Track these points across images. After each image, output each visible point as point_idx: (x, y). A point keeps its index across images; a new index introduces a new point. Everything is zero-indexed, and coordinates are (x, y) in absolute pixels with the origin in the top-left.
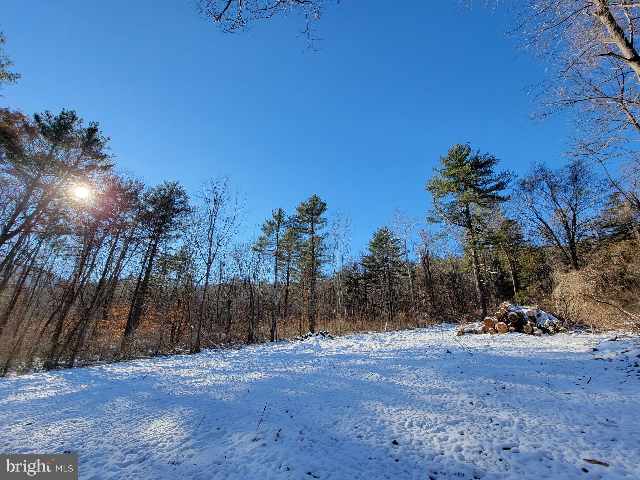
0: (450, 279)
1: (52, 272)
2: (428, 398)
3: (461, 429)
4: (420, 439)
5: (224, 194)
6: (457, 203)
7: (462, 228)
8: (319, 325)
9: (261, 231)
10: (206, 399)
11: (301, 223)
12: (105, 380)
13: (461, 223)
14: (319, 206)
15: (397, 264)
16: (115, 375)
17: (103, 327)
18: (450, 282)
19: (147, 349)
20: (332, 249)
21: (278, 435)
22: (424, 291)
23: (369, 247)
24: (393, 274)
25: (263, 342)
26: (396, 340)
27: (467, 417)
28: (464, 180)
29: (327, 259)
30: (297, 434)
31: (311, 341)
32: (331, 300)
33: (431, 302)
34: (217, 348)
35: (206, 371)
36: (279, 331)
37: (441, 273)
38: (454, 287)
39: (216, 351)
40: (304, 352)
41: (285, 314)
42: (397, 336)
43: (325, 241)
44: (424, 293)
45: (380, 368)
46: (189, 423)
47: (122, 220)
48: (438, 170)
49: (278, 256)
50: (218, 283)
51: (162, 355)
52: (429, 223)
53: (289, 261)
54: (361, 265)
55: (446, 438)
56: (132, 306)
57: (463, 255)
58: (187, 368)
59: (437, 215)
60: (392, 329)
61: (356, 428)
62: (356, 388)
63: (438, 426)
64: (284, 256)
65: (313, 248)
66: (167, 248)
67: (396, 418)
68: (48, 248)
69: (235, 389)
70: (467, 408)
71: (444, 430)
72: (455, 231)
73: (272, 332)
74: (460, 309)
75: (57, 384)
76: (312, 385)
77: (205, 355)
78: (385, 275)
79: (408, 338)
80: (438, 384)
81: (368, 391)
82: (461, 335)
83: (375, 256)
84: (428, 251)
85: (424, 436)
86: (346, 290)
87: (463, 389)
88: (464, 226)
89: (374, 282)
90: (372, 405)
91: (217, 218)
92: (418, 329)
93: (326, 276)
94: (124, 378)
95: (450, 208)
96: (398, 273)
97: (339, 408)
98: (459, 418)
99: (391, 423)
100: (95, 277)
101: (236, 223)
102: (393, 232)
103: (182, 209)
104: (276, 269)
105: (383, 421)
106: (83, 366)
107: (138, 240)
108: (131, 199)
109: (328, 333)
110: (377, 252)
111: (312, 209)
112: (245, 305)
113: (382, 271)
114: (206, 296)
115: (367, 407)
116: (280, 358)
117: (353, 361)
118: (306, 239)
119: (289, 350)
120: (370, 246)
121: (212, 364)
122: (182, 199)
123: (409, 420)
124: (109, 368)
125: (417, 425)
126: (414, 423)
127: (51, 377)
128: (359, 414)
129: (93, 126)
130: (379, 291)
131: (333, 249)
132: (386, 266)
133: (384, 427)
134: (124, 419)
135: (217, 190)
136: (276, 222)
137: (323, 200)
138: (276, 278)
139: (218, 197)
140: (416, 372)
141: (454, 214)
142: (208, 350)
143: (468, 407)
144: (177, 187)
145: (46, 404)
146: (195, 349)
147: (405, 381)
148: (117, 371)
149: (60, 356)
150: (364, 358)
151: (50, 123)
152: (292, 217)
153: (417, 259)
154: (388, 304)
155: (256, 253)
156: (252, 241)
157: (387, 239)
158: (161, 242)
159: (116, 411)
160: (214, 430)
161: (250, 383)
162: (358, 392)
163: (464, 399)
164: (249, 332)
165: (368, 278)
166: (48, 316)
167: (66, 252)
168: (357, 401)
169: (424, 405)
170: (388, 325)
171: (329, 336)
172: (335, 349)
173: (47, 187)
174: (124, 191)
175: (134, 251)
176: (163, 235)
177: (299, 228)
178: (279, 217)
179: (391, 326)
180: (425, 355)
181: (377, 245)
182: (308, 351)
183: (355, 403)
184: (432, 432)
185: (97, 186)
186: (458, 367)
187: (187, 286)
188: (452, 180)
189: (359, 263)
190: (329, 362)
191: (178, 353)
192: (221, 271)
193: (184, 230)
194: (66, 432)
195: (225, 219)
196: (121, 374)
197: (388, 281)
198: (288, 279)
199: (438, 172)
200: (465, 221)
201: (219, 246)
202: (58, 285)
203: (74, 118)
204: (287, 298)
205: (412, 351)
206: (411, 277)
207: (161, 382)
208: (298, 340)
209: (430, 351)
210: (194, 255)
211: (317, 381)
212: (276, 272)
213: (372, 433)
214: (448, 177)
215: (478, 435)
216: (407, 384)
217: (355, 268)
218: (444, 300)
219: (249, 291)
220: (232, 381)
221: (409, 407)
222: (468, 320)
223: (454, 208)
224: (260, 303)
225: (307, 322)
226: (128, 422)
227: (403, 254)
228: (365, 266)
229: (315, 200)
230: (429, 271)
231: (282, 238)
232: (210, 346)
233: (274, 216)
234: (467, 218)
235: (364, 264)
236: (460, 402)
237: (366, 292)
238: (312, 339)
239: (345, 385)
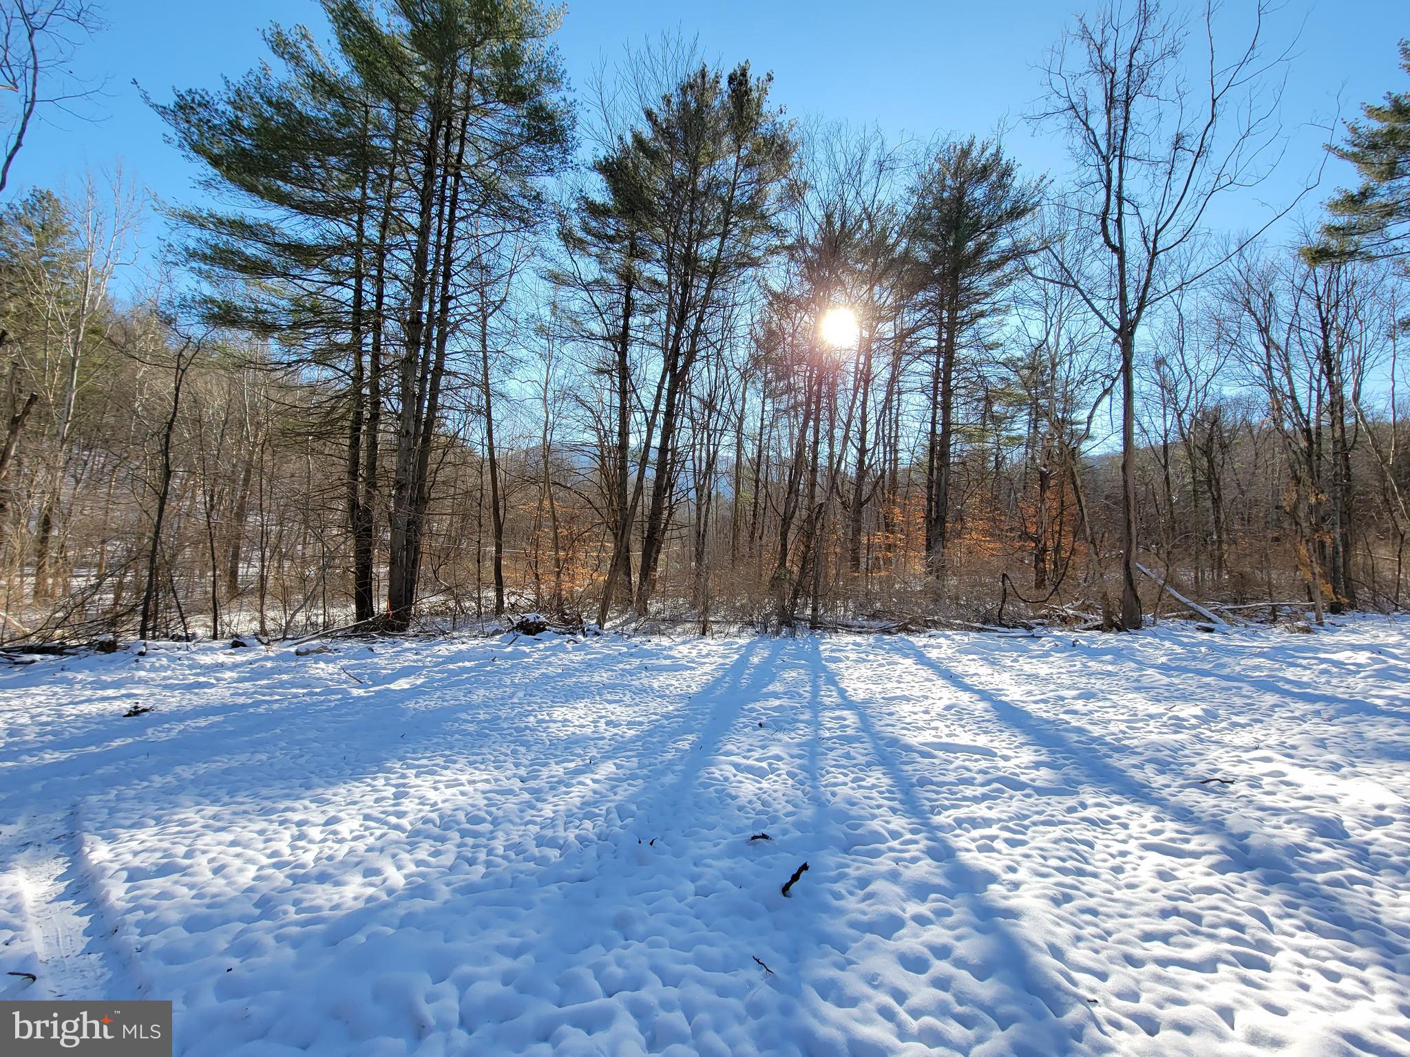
34: (1210, 620)
39: (1209, 629)
51: (1015, 624)
56: (930, 500)
122: (993, 181)
135: (1109, 50)
146: (1123, 617)
191: (1064, 621)
232: (1181, 612)
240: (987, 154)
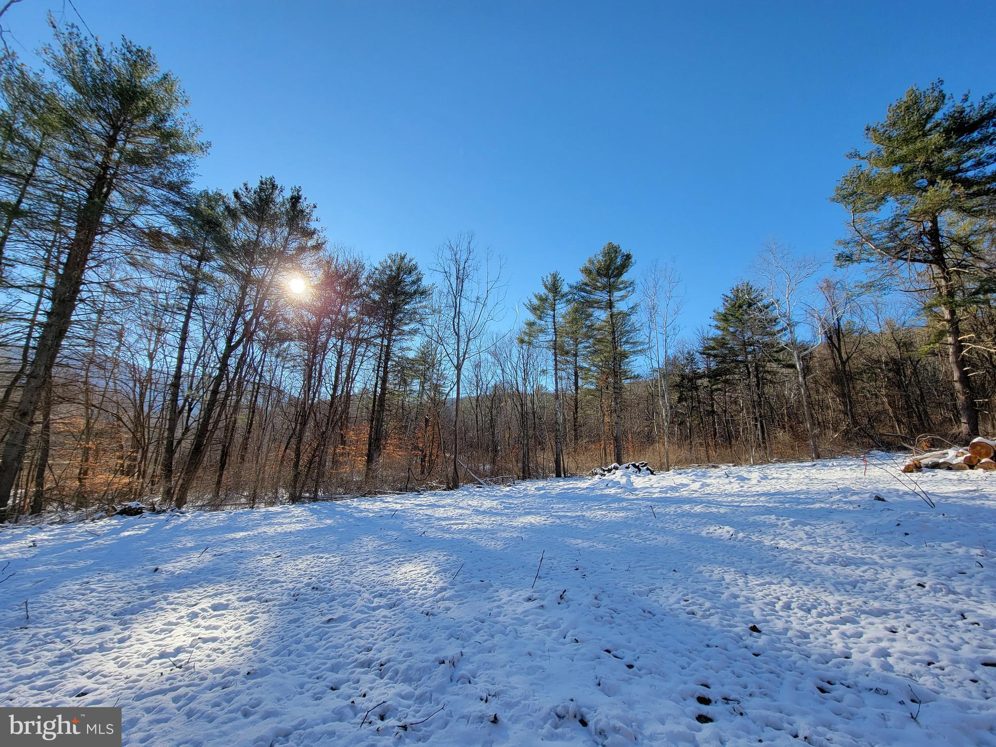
0: (890, 370)
1: (282, 388)
2: (827, 570)
3: (891, 623)
4: (805, 630)
5: (469, 262)
6: (908, 217)
7: (921, 267)
8: (631, 453)
9: (528, 311)
10: (466, 544)
11: (590, 293)
12: (351, 516)
13: (917, 257)
14: (619, 261)
15: (773, 347)
16: (361, 511)
17: (342, 454)
18: (890, 374)
19: (394, 482)
20: (646, 331)
21: (561, 597)
22: (830, 395)
23: (716, 323)
24: (764, 367)
25: (545, 477)
26: (770, 477)
27: (908, 606)
28: (928, 165)
29: (639, 348)
30: (591, 599)
31: (618, 475)
32: (650, 414)
33: (846, 414)
35: (468, 512)
36: (567, 462)
37: (869, 358)
38: (899, 385)
40: (607, 491)
41: (576, 436)
42: (773, 471)
43: (633, 318)
44: (830, 398)
45: (735, 520)
46: (445, 571)
47: (345, 316)
48: (862, 156)
49: (557, 348)
50: (475, 394)
51: (412, 490)
52: (840, 266)
53: (576, 355)
54: (701, 353)
55: (859, 635)
56: (371, 428)
57: (924, 320)
58: (443, 506)
59: (860, 248)
60: (764, 461)
61: (686, 601)
62: (689, 545)
63: (843, 615)
64: (567, 348)
65: (613, 332)
66: (402, 349)
67: (760, 594)
68: (273, 359)
69: (504, 535)
70: (910, 592)
71: (853, 621)
72: (901, 275)
73: (557, 462)
74: (915, 425)
75: (303, 518)
76: (616, 536)
77: (465, 492)
78: (748, 369)
79: (794, 476)
80: (852, 549)
81: (712, 551)
82: (912, 471)
83: (728, 338)
84: (838, 320)
85: (813, 627)
86: (676, 396)
87: (905, 560)
88: (925, 261)
89: (726, 382)
90: (716, 572)
91: (463, 299)
92: (819, 462)
93: (638, 375)
94: (371, 515)
95: (892, 228)
96: (774, 365)
97: (659, 571)
98: (888, 605)
99: (748, 600)
100: (325, 393)
101: (490, 303)
102: (762, 290)
103: (415, 292)
104: (556, 369)
105: (736, 597)
106: (327, 500)
107: (368, 342)
108: (352, 287)
109: (646, 465)
110: (731, 330)
111: (608, 268)
112: (515, 425)
113: (741, 362)
114: (460, 414)
115: (708, 574)
116: (570, 498)
117: (687, 507)
118: (601, 318)
119: (584, 489)
120: (717, 320)
121: (474, 503)
122: (414, 277)
123: (784, 599)
124: (355, 503)
125: (800, 608)
126: (793, 605)
127: (297, 510)
128: (692, 582)
129: (295, 193)
130: (738, 397)
131: (648, 330)
132: (750, 353)
133: (737, 605)
134: (372, 560)
135: (458, 257)
136: (551, 296)
137: (625, 250)
138: (556, 383)
140: (807, 528)
141: (901, 240)
142: (468, 486)
143: (913, 590)
144: (406, 260)
145: (293, 538)
146: (453, 484)
147: (782, 542)
148: (363, 507)
149: (303, 487)
150: (709, 503)
151: (251, 199)
152: (575, 284)
153: (815, 336)
154: (756, 419)
155: (525, 347)
156: (516, 329)
157: (750, 305)
158: (395, 340)
159: (362, 550)
160: (476, 582)
161: (524, 528)
162: (692, 551)
163: (904, 577)
164: (524, 462)
165: (715, 376)
166: (285, 440)
167: (292, 363)
168: (690, 564)
169: (818, 580)
170: (757, 454)
171: (648, 469)
172: (658, 490)
173: (260, 282)
174: (342, 277)
175: (364, 356)
176: (395, 331)
177: (587, 301)
178: (554, 288)
179: (763, 456)
180: (827, 503)
181: (730, 318)
182: (613, 491)
183: (686, 567)
184: (829, 622)
185: (311, 274)
186: (898, 525)
187: (433, 400)
188: (896, 170)
189: (697, 351)
190: (646, 507)
191: (432, 488)
192: (477, 376)
193: (420, 321)
194: (312, 567)
195: (474, 299)
196: (368, 510)
197: (755, 379)
198: (576, 383)
199: (863, 158)
200: (929, 252)
201: (469, 340)
202: (290, 404)
203: (274, 187)
204: (577, 412)
205: (802, 496)
206: (803, 369)
207: (412, 521)
208: (596, 474)
209: (838, 497)
210: (438, 356)
211: (624, 532)
212: (556, 374)
213: (712, 611)
214: (886, 165)
215: (927, 636)
216: (786, 546)
217: (691, 359)
218: (874, 409)
219: (518, 404)
220: (501, 525)
221: (787, 581)
222: (933, 446)
223: (901, 227)
224: (537, 420)
225: (611, 448)
226: (375, 563)
227: (785, 329)
228: (709, 355)
229: (612, 251)
230: (841, 357)
231: (561, 320)
232: (472, 481)
233: (546, 287)
234: (933, 245)
235: (706, 352)
236: (894, 581)
237: (713, 399)
238: (619, 473)
239: (672, 540)
240: (411, 263)
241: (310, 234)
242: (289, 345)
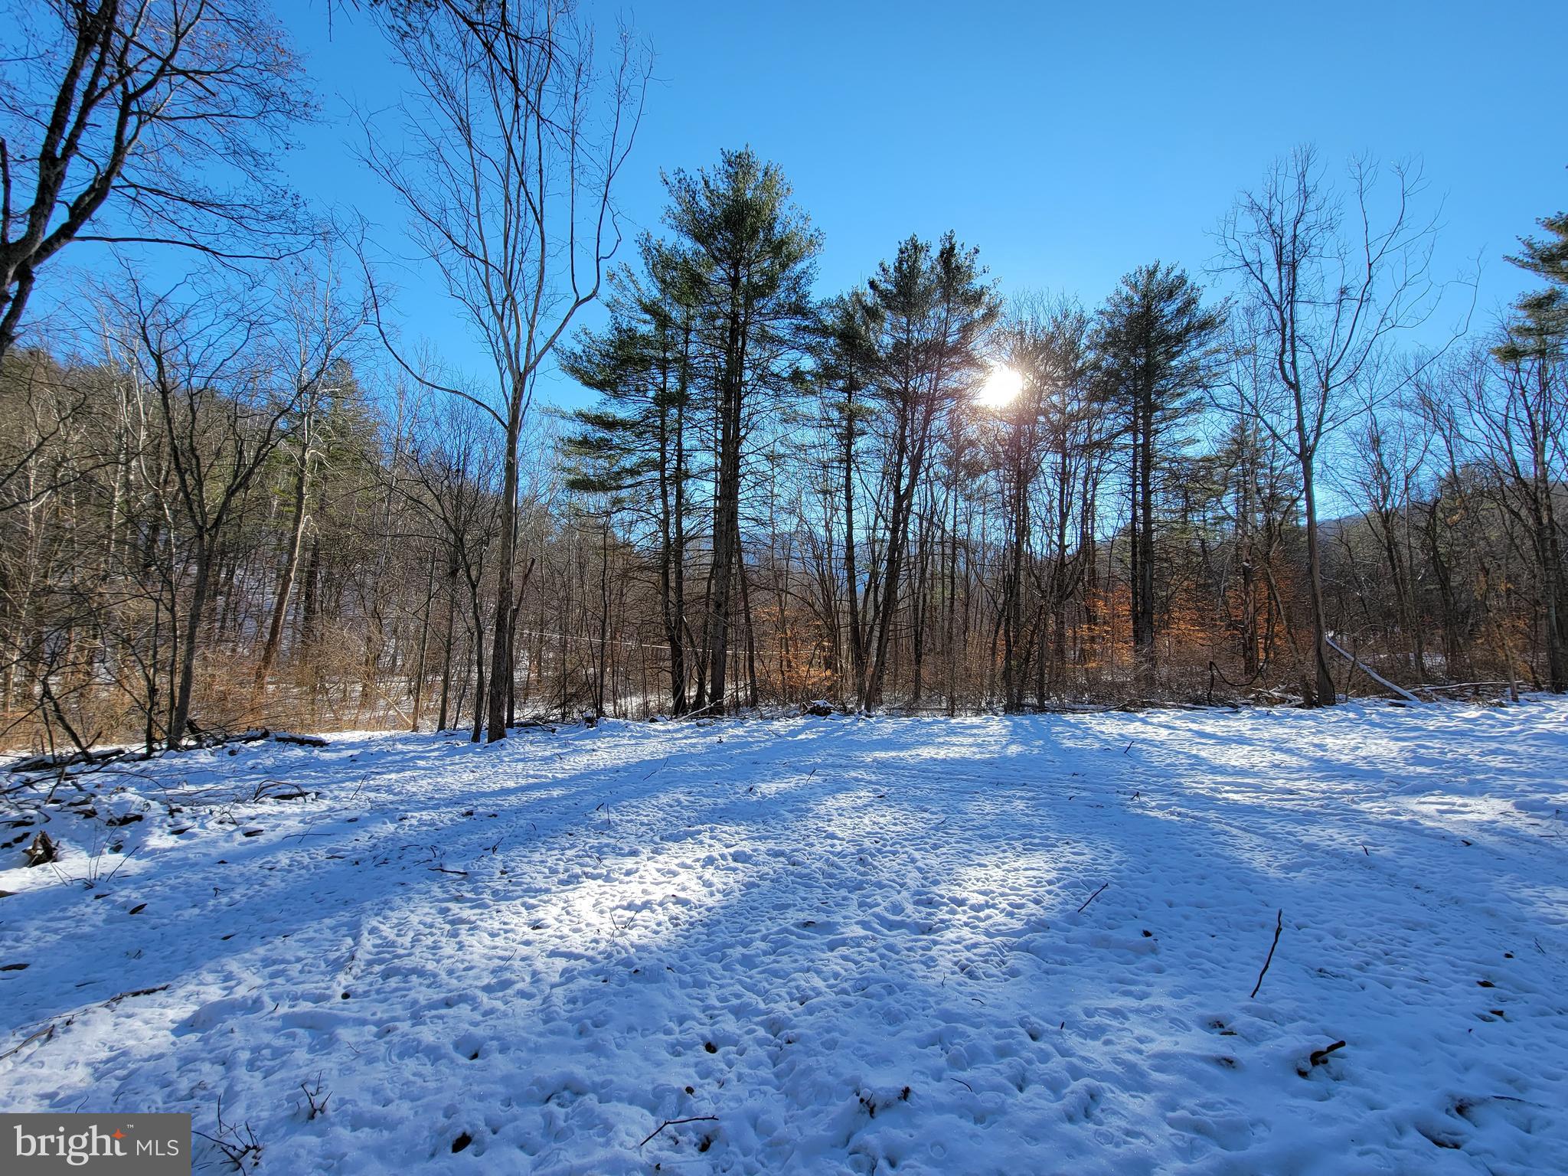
5: (1309, 218)
34: (1406, 698)
39: (1403, 706)
51: (1222, 702)
56: (1135, 594)
58: (1256, 742)
66: (1175, 444)
77: (1351, 715)
91: (1300, 306)
101: (1382, 292)
103: (1187, 330)
114: (1319, 553)
121: (1341, 742)
122: (1180, 302)
129: (947, 244)
135: (1276, 219)
139: (1286, 240)
142: (1367, 699)
144: (1159, 276)
146: (1320, 696)
151: (890, 282)
155: (1526, 366)
156: (1490, 328)
158: (1158, 431)
176: (1157, 415)
191: (1272, 702)
195: (1332, 296)
201: (1327, 391)
203: (917, 249)
232: (1375, 690)
240: (1172, 276)
241: (976, 298)
242: (986, 482)
